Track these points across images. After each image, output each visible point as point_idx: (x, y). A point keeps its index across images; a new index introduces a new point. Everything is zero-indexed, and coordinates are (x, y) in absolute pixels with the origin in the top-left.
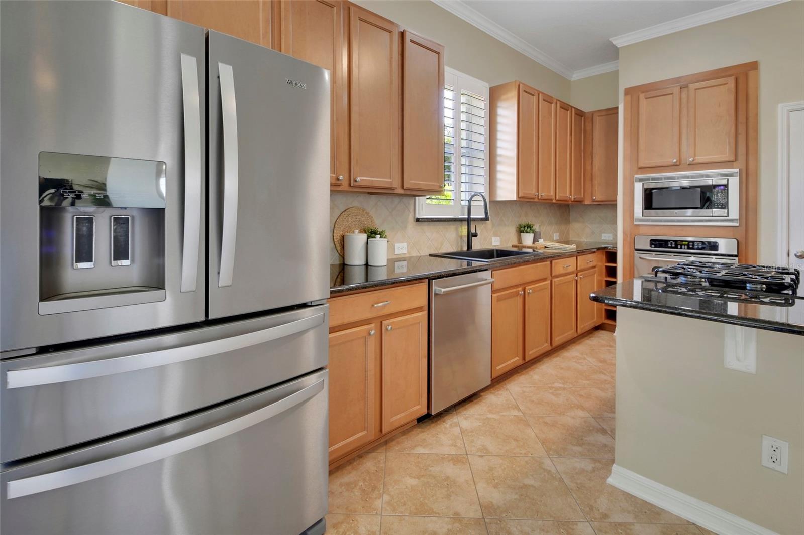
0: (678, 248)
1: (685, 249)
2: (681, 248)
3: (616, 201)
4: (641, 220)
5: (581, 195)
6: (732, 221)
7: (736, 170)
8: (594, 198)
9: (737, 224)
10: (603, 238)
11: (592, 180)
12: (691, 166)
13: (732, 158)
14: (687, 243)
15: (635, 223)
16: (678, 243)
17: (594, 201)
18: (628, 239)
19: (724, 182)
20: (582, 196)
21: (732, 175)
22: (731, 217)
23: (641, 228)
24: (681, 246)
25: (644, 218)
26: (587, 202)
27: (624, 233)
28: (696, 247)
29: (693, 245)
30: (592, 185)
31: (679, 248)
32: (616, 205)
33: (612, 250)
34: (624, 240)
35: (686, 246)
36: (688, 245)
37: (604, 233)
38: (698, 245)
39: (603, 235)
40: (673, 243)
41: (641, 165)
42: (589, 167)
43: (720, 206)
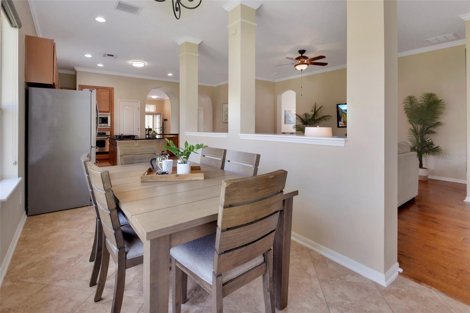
6: (109, 127)
7: (110, 114)
13: (109, 111)
21: (109, 115)
22: (109, 126)
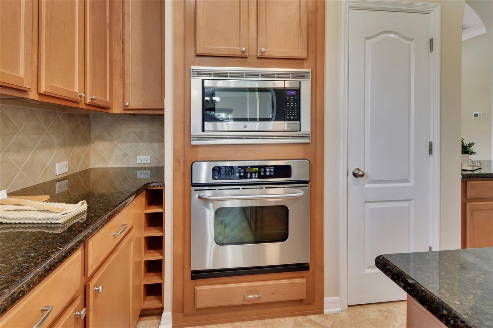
0: (247, 178)
1: (255, 178)
2: (251, 178)
3: (163, 110)
4: (200, 138)
5: (106, 98)
6: (304, 136)
7: (308, 71)
8: (127, 104)
9: (308, 141)
10: (138, 162)
11: (123, 75)
12: (261, 60)
14: (257, 169)
15: (194, 142)
16: (248, 170)
17: (126, 108)
18: (181, 168)
19: (296, 86)
20: (108, 100)
22: (303, 131)
23: (200, 149)
24: (251, 173)
25: (204, 134)
26: (116, 110)
27: (176, 160)
28: (268, 174)
29: (265, 172)
30: (124, 84)
31: (249, 177)
32: (163, 115)
33: (157, 186)
34: (175, 170)
35: (257, 174)
36: (259, 172)
37: (140, 154)
38: (270, 171)
39: (139, 157)
40: (242, 171)
41: (200, 51)
42: (118, 57)
43: (292, 117)
